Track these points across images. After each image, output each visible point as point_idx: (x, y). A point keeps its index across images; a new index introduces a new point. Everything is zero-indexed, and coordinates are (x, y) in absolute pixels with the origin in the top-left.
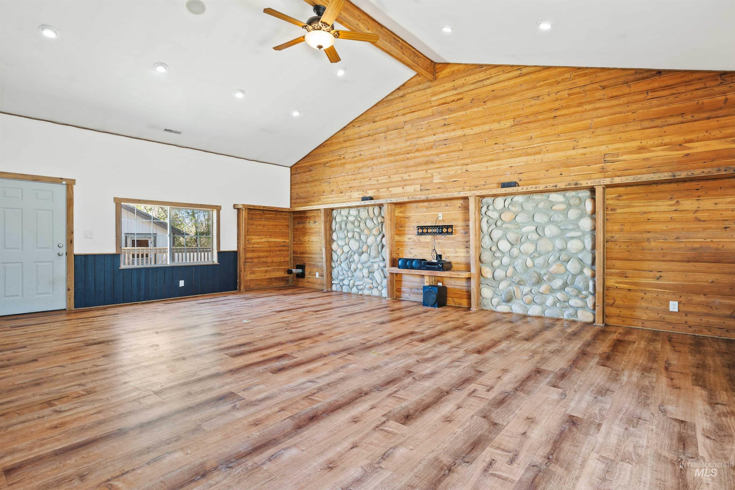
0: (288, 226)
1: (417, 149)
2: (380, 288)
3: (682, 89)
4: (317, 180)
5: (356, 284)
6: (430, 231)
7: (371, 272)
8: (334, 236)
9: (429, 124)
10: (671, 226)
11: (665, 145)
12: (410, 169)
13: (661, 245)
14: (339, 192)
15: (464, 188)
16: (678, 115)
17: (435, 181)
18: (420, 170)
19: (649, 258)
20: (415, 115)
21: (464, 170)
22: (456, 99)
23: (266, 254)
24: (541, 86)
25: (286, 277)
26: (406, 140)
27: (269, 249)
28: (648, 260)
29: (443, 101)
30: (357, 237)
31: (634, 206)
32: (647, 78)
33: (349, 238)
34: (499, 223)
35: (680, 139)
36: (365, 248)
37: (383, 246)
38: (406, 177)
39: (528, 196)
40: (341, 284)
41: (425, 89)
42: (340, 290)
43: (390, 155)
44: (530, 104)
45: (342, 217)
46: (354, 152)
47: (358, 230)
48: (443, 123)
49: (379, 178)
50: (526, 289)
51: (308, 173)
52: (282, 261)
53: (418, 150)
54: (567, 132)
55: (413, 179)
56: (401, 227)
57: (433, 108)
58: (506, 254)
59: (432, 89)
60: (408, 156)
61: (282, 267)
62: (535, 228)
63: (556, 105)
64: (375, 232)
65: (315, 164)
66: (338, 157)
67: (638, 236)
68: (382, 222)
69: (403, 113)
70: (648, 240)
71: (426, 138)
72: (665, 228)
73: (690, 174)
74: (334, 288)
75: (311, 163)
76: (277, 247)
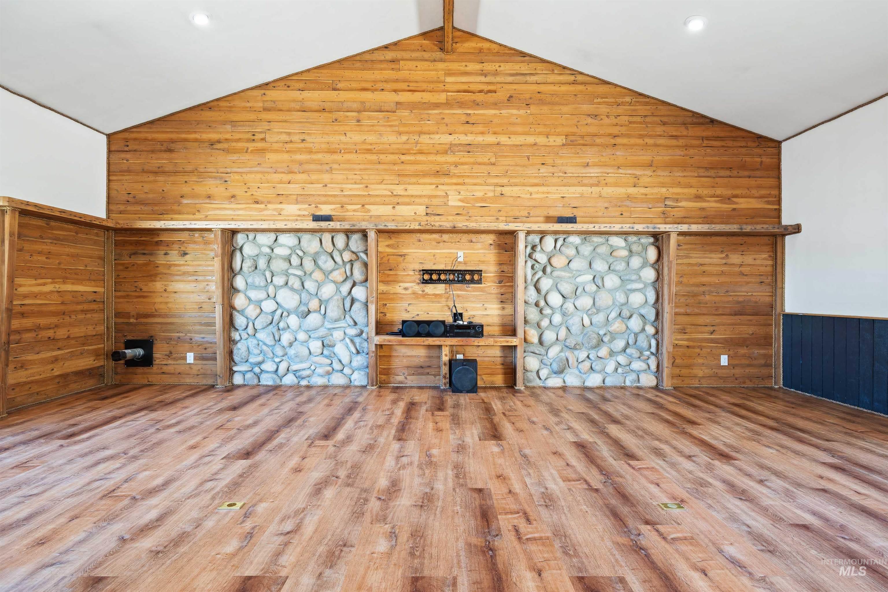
0: (102, 259)
1: (419, 150)
2: (347, 371)
3: (730, 143)
4: (192, 172)
5: (294, 367)
6: (443, 277)
7: (330, 346)
8: (239, 282)
9: (442, 116)
10: (723, 279)
11: (717, 197)
12: (407, 180)
13: (714, 298)
14: (250, 201)
15: (497, 219)
16: (727, 169)
17: (451, 203)
18: (425, 184)
19: (705, 312)
20: (416, 97)
21: (498, 194)
22: (486, 89)
23: (54, 320)
24: (599, 103)
25: (98, 368)
26: (400, 133)
27: (62, 308)
28: (704, 314)
29: (465, 87)
30: (297, 285)
31: (691, 257)
32: (702, 124)
33: (275, 286)
34: (549, 269)
35: (728, 192)
36: (314, 304)
37: (353, 301)
38: (399, 190)
39: (583, 236)
40: (257, 370)
41: (435, 61)
42: (256, 382)
43: (369, 151)
44: (586, 122)
45: (257, 248)
46: (289, 134)
47: (299, 273)
48: (464, 119)
49: (344, 186)
50: (583, 355)
51: (166, 155)
52: (90, 333)
53: (421, 152)
54: (628, 165)
55: (412, 196)
56: (391, 270)
57: (448, 94)
58: (557, 311)
59: (446, 64)
60: (403, 158)
61: (90, 348)
62: (592, 277)
63: (615, 130)
64: (338, 276)
65: (186, 140)
66: (249, 136)
67: (695, 289)
68: (351, 261)
69: (395, 88)
70: (704, 293)
71: (437, 137)
72: (717, 281)
73: (753, 228)
74: (238, 380)
75: (174, 136)
76: (78, 303)
